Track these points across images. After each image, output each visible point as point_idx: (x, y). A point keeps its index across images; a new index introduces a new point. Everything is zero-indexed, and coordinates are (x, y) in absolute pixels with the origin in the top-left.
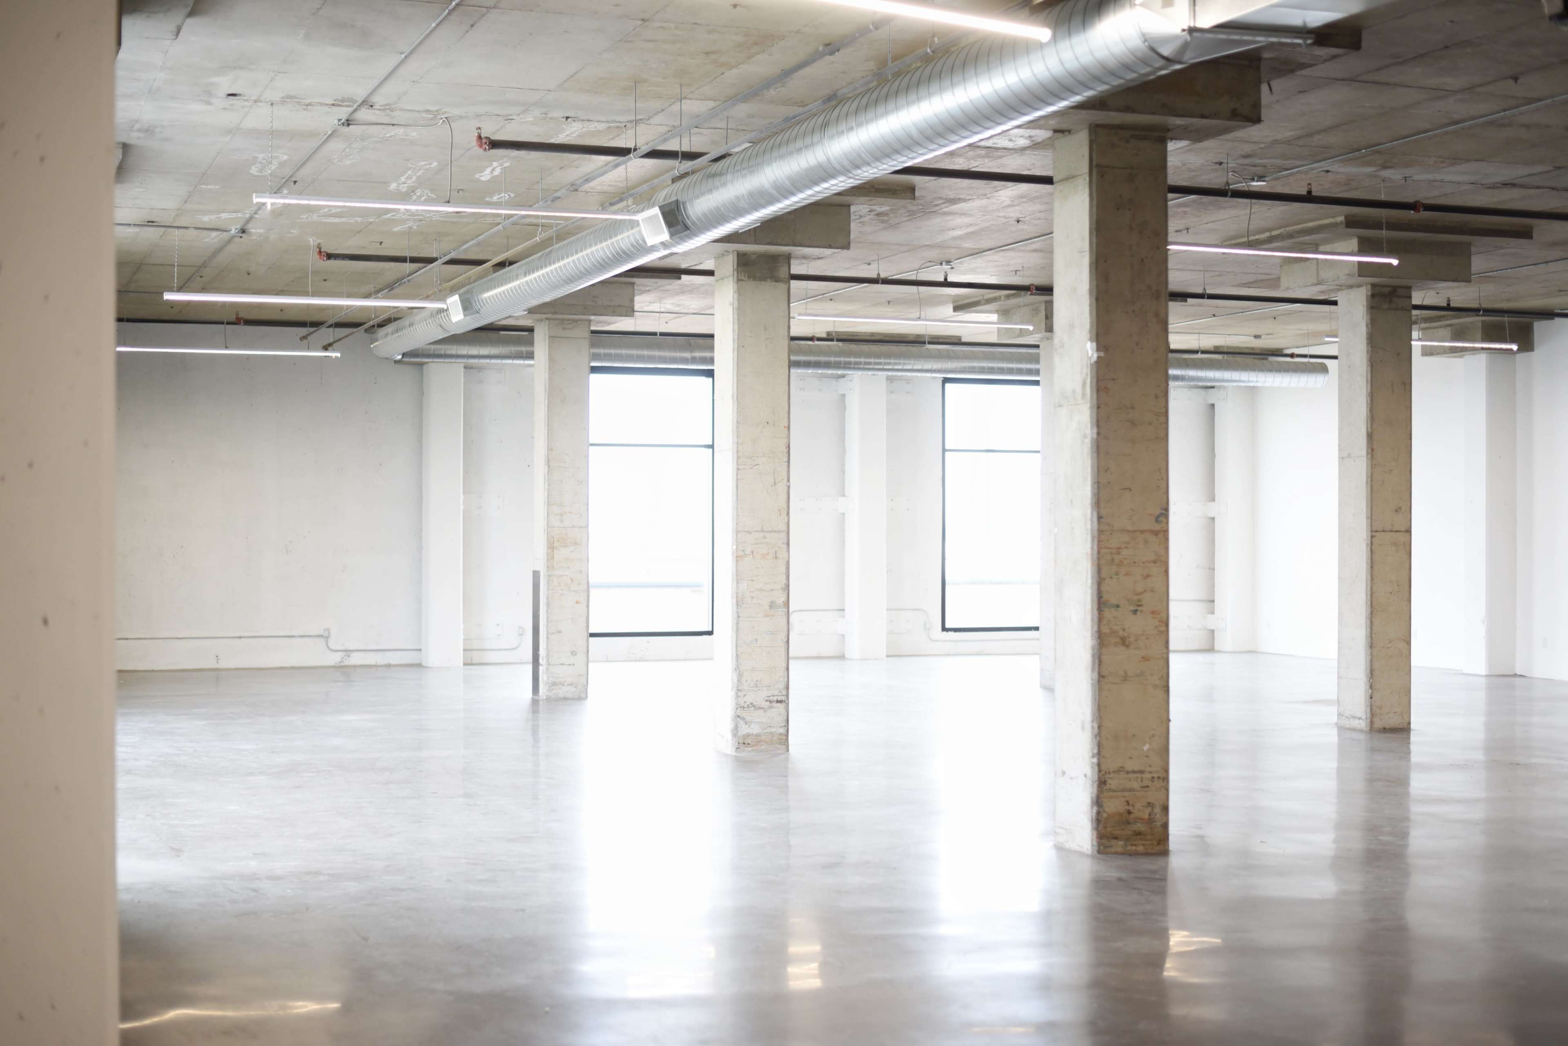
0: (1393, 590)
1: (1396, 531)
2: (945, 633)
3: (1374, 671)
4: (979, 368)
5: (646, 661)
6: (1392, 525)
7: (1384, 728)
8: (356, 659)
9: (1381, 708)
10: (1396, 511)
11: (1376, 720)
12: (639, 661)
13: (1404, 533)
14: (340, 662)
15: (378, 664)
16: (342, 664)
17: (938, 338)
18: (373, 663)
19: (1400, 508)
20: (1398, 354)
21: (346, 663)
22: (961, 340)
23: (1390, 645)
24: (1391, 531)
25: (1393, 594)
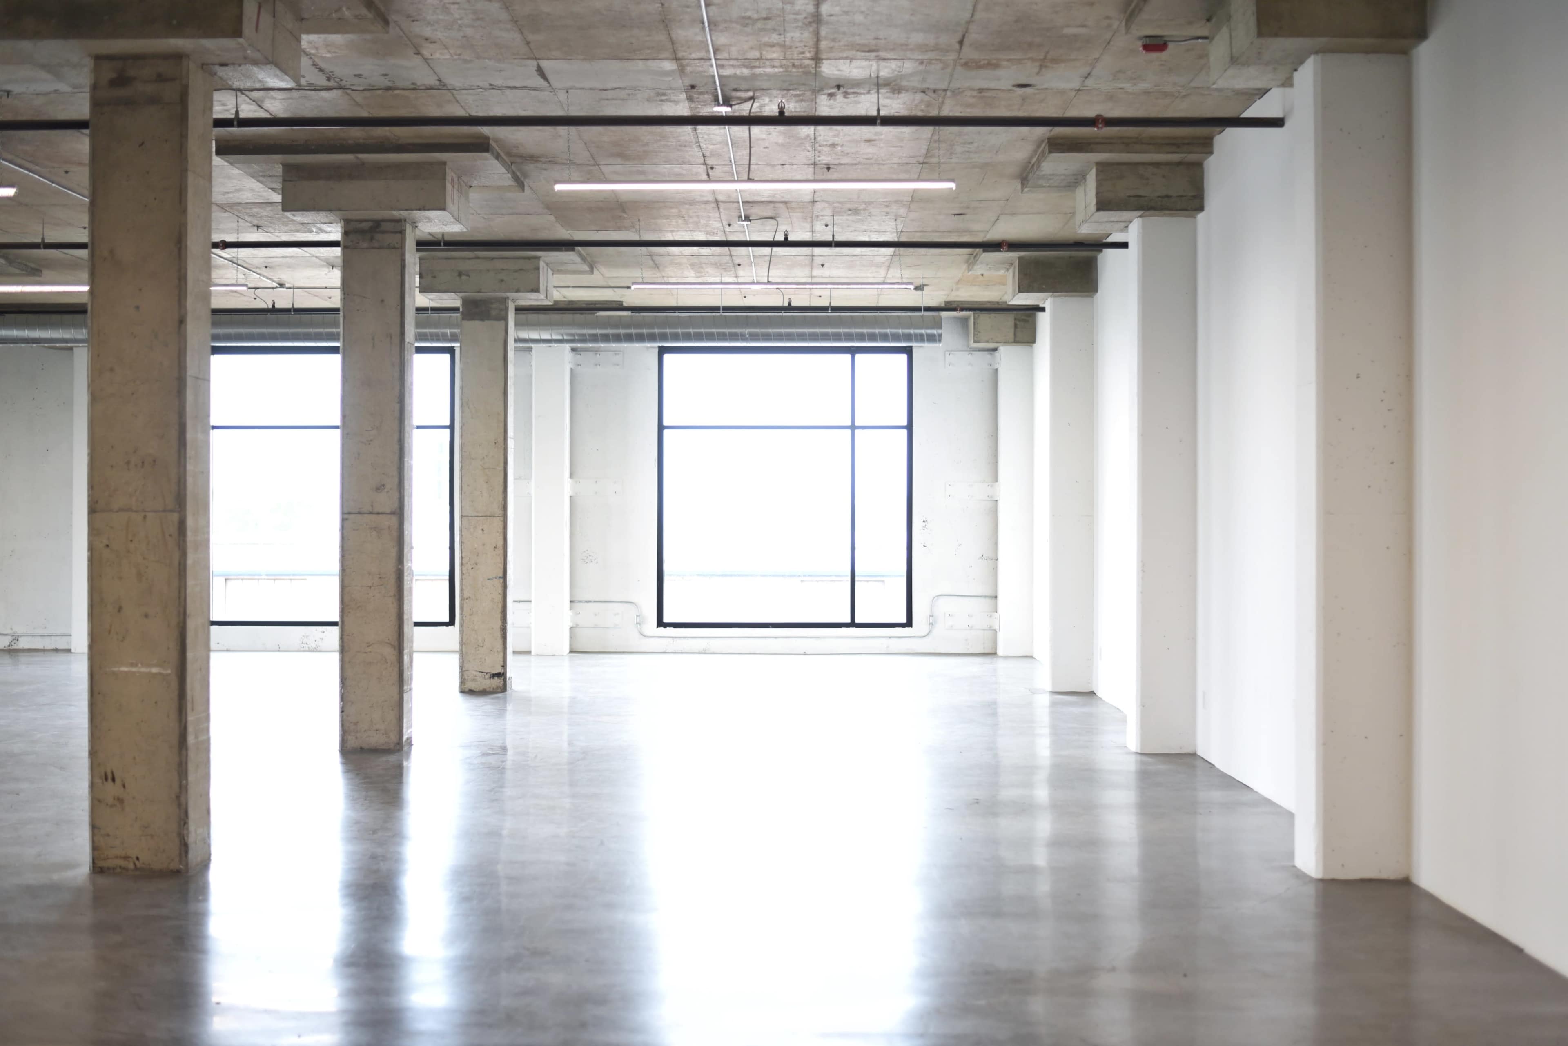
0: (373, 584)
1: (378, 513)
2: (662, 629)
3: (346, 679)
4: (590, 335)
5: (320, 651)
6: (372, 506)
7: (361, 748)
8: (23, 644)
9: (356, 724)
10: (378, 489)
11: (349, 738)
12: (313, 651)
13: (389, 516)
14: (9, 646)
15: (46, 648)
16: (11, 648)
17: (595, 304)
18: (40, 647)
19: (384, 485)
20: (382, 301)
21: (15, 647)
22: (622, 305)
23: (368, 649)
24: (371, 513)
25: (372, 588)
